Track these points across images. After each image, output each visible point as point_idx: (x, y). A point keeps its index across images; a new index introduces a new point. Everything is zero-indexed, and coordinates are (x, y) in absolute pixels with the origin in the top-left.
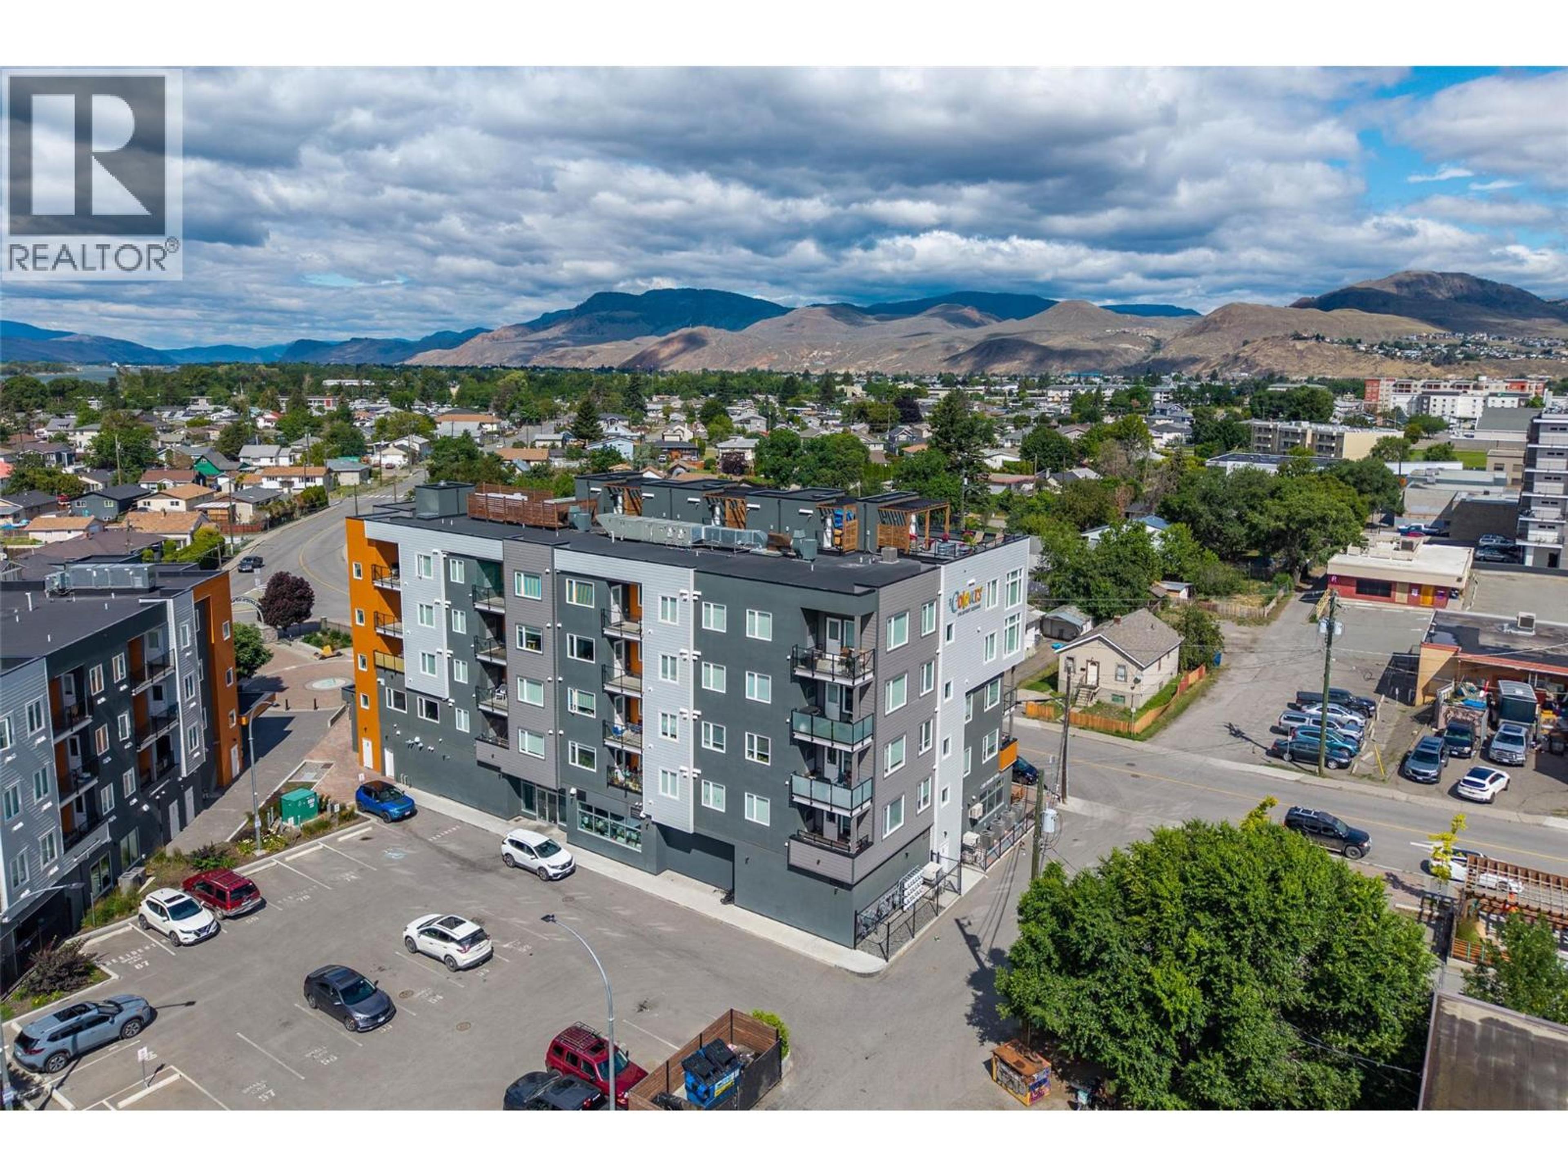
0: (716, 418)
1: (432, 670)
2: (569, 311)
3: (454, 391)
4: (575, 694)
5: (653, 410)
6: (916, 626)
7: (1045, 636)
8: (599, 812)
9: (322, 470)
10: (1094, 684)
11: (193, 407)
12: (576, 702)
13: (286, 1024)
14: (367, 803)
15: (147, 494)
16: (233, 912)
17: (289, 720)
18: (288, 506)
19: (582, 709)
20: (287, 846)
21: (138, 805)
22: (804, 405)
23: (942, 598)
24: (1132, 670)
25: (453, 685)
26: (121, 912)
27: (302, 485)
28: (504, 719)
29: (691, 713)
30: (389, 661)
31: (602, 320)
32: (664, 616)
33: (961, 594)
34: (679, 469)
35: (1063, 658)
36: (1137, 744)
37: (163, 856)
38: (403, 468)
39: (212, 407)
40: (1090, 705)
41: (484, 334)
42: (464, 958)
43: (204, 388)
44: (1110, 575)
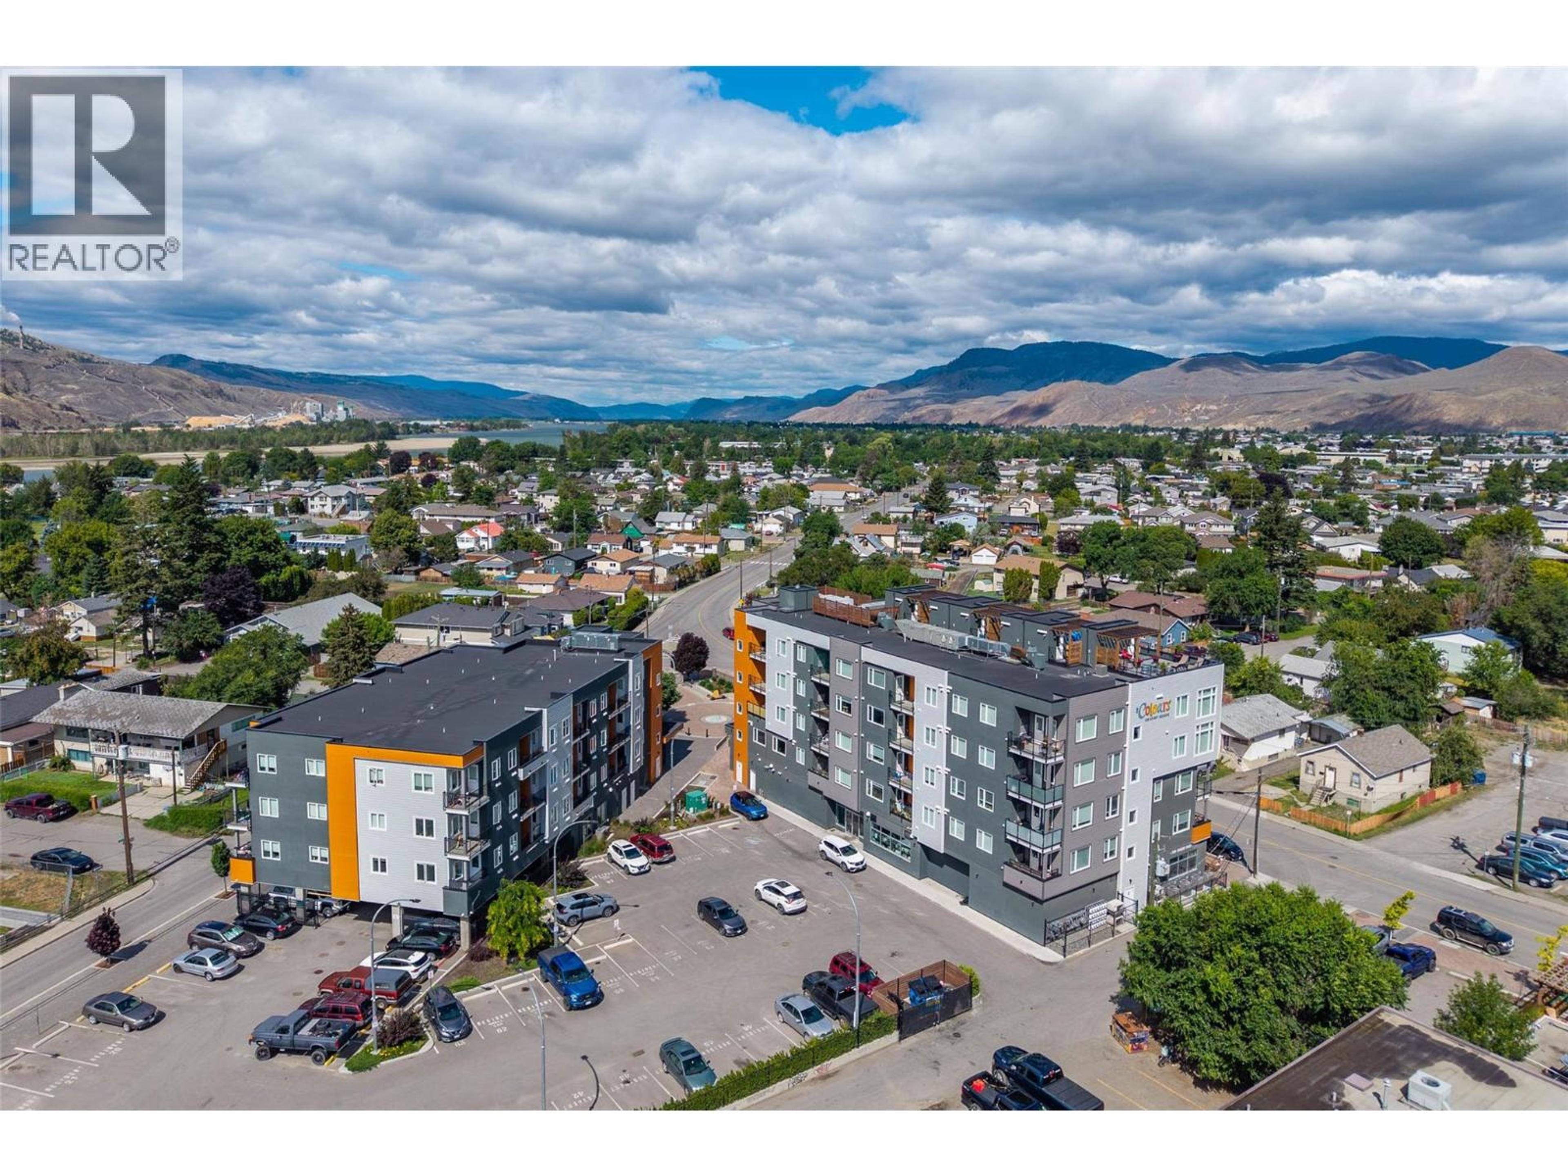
0: (1064, 491)
1: (783, 719)
2: (941, 367)
3: (829, 453)
4: (872, 746)
5: (1007, 476)
6: (1104, 726)
7: (1312, 739)
8: (884, 830)
9: (718, 539)
10: (1331, 787)
11: (620, 470)
12: (872, 753)
13: (688, 926)
14: (738, 806)
15: (594, 556)
16: (658, 860)
17: (690, 742)
18: (692, 571)
19: (876, 758)
20: (688, 826)
21: (607, 788)
22: (1168, 473)
23: (1129, 708)
24: (1365, 780)
25: (796, 731)
26: (598, 850)
27: (701, 551)
28: (827, 758)
29: (944, 770)
30: (756, 709)
31: (972, 376)
32: (928, 701)
33: (1148, 705)
34: (1015, 547)
35: (1304, 761)
36: (1352, 843)
37: (618, 821)
38: (780, 535)
39: (634, 470)
40: (1324, 805)
41: (860, 392)
42: (789, 907)
43: (627, 450)
44: (1384, 689)
